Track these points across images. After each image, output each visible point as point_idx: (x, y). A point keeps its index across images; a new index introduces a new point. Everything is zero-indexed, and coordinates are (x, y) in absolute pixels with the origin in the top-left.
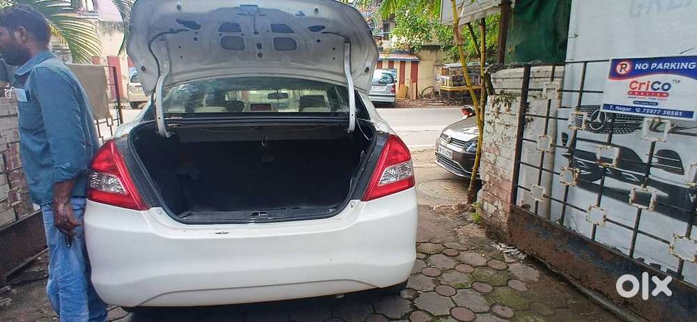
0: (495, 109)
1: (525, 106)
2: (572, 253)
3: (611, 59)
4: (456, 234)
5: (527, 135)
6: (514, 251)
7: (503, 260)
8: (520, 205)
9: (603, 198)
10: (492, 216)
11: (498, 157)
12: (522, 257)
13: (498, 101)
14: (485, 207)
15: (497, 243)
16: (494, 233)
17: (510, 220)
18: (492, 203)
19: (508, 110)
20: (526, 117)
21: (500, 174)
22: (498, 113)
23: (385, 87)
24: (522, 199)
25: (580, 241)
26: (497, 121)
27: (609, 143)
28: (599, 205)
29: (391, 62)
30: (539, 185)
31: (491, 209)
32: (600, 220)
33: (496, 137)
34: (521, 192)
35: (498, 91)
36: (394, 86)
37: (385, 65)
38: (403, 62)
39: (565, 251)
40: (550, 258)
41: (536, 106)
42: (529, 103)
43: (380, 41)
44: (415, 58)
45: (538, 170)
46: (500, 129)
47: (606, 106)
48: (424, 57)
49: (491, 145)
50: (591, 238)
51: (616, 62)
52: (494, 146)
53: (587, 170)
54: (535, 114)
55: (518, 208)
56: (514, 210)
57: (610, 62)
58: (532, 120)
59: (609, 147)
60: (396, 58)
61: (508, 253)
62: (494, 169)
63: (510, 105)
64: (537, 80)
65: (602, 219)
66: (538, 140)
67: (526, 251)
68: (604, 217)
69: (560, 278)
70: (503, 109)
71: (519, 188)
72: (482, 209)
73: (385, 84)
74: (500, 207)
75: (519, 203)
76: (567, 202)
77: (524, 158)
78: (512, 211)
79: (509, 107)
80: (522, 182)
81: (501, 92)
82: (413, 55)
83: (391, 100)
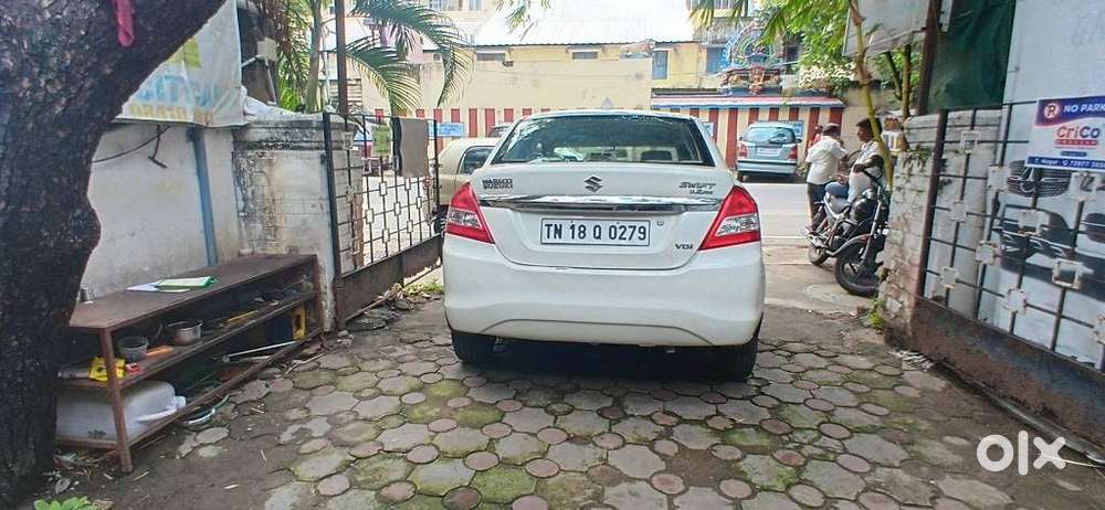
0: (905, 170)
1: (940, 164)
2: (986, 352)
3: (1038, 99)
4: (841, 336)
5: (941, 202)
6: (918, 359)
7: (899, 366)
8: (930, 297)
9: (1025, 279)
10: (896, 316)
11: (907, 235)
12: (928, 365)
13: (910, 159)
14: (888, 305)
15: (898, 351)
16: (895, 337)
17: (915, 316)
18: (897, 299)
19: (922, 171)
20: (941, 178)
21: (907, 258)
22: (910, 175)
23: (779, 150)
24: (932, 288)
25: (996, 336)
26: (908, 186)
27: (1034, 206)
28: (1019, 287)
29: (794, 111)
30: (952, 266)
31: (894, 306)
32: (1019, 306)
33: (905, 208)
34: (931, 280)
35: (913, 146)
36: (795, 149)
37: (784, 115)
38: (815, 110)
39: (978, 352)
40: (961, 363)
41: (954, 163)
42: (945, 160)
43: (777, 77)
44: (838, 102)
45: (951, 247)
46: (911, 196)
47: (1032, 160)
48: (854, 101)
49: (899, 218)
50: (1008, 330)
51: (1044, 103)
52: (902, 220)
53: (1013, 246)
54: (953, 174)
55: (926, 301)
56: (920, 303)
57: (1037, 104)
58: (950, 182)
59: (1033, 211)
60: (804, 102)
61: (909, 361)
62: (901, 251)
63: (924, 163)
64: (959, 129)
65: (1022, 304)
66: (952, 208)
67: (932, 358)
68: (1025, 301)
69: (973, 389)
70: (916, 170)
71: (928, 274)
72: (884, 308)
73: (778, 144)
74: (906, 303)
75: (928, 294)
76: (984, 287)
77: (937, 233)
78: (918, 304)
79: (924, 166)
80: (933, 265)
81: (918, 147)
82: (835, 97)
83: (789, 170)
